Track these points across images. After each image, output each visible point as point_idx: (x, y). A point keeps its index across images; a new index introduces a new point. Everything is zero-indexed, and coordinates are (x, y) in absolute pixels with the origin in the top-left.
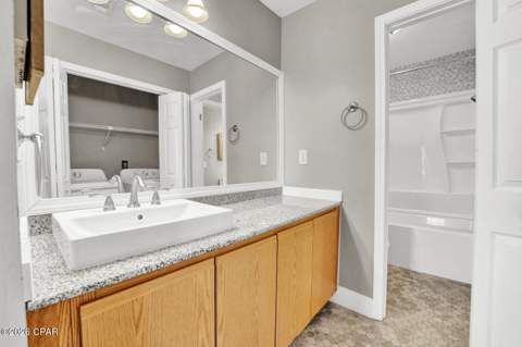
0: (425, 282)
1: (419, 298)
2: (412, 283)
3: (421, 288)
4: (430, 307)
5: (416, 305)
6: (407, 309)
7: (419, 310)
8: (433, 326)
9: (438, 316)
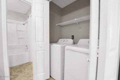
0: (17, 68)
1: (17, 72)
2: (14, 70)
3: (17, 70)
4: (21, 73)
5: (17, 75)
6: (15, 78)
7: (19, 75)
8: (23, 77)
9: (23, 74)
